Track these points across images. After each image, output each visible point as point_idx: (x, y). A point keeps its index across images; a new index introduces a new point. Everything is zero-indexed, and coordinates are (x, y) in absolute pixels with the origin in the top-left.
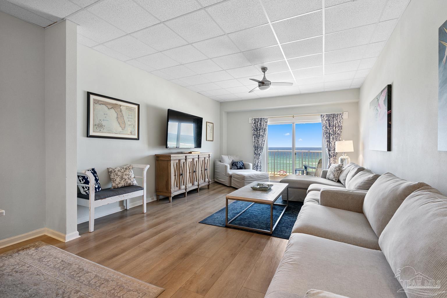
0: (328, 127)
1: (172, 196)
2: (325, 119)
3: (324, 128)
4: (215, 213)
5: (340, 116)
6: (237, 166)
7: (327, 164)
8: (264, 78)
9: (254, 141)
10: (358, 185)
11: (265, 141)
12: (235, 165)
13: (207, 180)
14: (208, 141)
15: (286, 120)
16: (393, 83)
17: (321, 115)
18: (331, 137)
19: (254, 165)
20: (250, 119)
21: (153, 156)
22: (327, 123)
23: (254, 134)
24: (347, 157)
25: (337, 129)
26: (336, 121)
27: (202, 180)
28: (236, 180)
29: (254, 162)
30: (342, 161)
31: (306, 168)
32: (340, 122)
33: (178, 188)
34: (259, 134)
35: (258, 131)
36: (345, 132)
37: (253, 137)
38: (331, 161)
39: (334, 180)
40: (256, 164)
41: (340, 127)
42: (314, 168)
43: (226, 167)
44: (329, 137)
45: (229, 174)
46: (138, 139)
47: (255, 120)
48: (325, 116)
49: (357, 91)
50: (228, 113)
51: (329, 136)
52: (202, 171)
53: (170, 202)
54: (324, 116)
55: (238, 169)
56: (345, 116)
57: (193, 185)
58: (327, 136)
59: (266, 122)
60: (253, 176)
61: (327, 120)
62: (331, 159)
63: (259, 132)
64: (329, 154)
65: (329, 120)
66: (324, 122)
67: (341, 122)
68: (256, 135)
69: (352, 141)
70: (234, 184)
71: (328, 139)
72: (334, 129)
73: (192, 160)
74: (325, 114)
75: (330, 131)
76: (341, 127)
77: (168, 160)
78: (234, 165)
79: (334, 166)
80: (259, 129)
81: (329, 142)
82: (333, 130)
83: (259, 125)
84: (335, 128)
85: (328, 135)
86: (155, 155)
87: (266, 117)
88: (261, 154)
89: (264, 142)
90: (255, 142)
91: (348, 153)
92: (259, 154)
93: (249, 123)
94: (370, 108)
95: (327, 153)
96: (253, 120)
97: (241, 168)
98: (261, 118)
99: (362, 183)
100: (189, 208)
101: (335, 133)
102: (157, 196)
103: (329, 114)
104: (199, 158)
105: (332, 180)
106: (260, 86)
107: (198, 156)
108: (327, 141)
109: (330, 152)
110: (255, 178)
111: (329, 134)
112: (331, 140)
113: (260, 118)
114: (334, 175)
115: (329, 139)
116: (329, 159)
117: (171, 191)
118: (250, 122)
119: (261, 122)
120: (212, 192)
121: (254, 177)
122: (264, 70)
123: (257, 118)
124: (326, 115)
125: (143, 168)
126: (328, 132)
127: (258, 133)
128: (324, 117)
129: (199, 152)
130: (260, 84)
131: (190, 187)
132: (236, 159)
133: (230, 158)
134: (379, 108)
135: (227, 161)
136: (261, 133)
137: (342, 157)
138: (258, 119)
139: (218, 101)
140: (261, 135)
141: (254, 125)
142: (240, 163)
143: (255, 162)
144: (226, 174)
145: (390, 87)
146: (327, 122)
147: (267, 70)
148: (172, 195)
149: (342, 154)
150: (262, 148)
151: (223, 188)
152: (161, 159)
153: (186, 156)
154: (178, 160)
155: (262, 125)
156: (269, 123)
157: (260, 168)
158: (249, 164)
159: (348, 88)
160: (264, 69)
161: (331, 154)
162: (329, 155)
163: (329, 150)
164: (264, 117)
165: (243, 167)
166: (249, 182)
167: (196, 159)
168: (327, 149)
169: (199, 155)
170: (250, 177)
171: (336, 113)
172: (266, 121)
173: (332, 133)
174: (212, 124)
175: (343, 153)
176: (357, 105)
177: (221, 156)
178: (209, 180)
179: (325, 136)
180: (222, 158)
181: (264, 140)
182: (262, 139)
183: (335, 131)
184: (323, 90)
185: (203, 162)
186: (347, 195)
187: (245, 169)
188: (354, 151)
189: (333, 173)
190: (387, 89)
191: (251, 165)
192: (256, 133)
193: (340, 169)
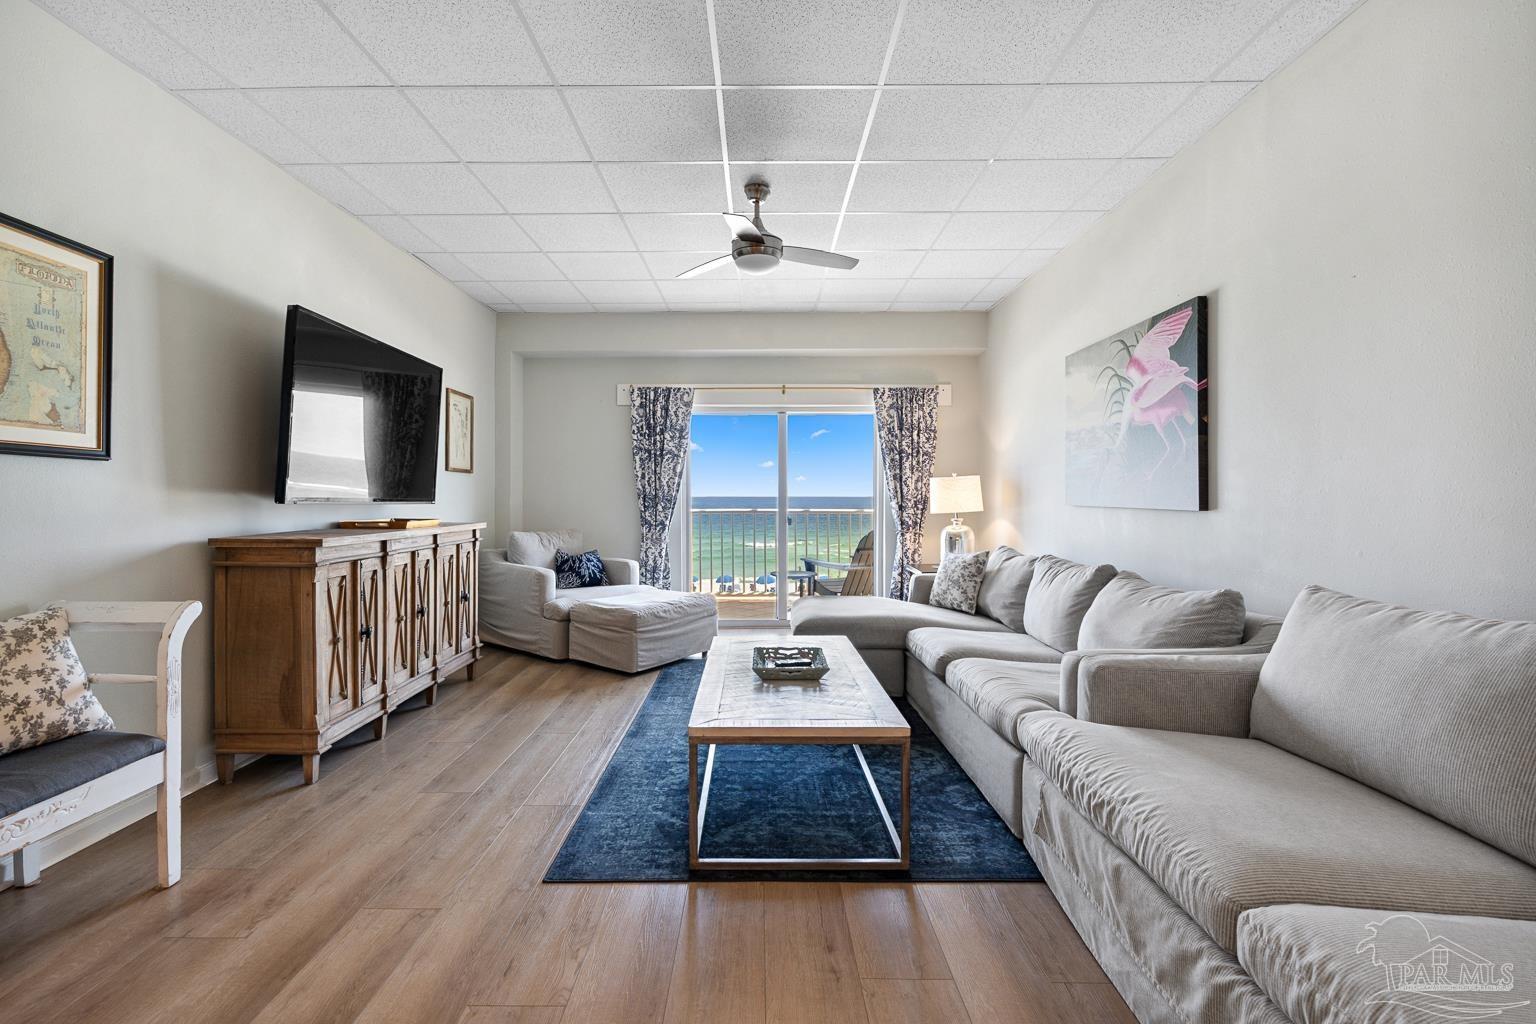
0: (898, 432)
1: (322, 751)
2: (887, 405)
3: (883, 434)
4: (588, 808)
5: (932, 396)
6: (578, 574)
7: (894, 553)
8: (757, 222)
9: (639, 474)
10: (1160, 629)
11: (681, 473)
12: (571, 569)
13: (466, 642)
14: (456, 470)
15: (759, 401)
16: (1216, 292)
17: (876, 391)
18: (907, 464)
19: (643, 564)
20: (623, 389)
21: (200, 546)
22: (891, 417)
23: (641, 449)
24: (965, 528)
25: (923, 439)
26: (921, 413)
27: (446, 645)
28: (596, 631)
29: (643, 555)
31: (810, 567)
32: (931, 417)
33: (349, 701)
34: (662, 449)
35: (658, 438)
37: (637, 458)
38: (908, 542)
39: (964, 607)
40: (651, 562)
41: (931, 431)
42: (842, 567)
43: (541, 579)
44: (901, 464)
45: (556, 609)
46: (104, 451)
47: (643, 392)
48: (887, 393)
49: (981, 320)
50: (529, 361)
51: (901, 458)
52: (446, 604)
53: (308, 782)
54: (883, 394)
55: (584, 585)
56: (945, 397)
57: (412, 675)
58: (892, 460)
59: (688, 405)
60: (665, 612)
61: (891, 407)
62: (908, 536)
63: (662, 442)
64: (901, 520)
65: (899, 409)
66: (884, 413)
67: (934, 415)
68: (649, 451)
69: (978, 477)
70: (585, 647)
71: (898, 471)
72: (915, 437)
73: (408, 561)
74: (887, 387)
75: (904, 443)
76: (935, 431)
77: (299, 568)
78: (568, 569)
79: (956, 559)
80: (658, 430)
81: (899, 478)
82: (912, 440)
83: (659, 414)
84: (918, 435)
85: (897, 457)
86: (211, 541)
87: (687, 386)
88: (667, 523)
89: (680, 477)
90: (643, 475)
91: (966, 517)
92: (662, 523)
93: (619, 403)
94: (1068, 373)
95: (895, 516)
96: (636, 392)
97: (595, 582)
98: (669, 390)
99: (1173, 621)
100: (437, 798)
101: (918, 452)
102: (221, 759)
103: (898, 386)
104: (435, 551)
105: (954, 610)
106: (740, 254)
107: (431, 539)
108: (895, 477)
109: (905, 514)
110: (672, 620)
111: (900, 453)
112: (908, 472)
113: (664, 386)
114: (965, 592)
115: (901, 469)
116: (902, 535)
117: (314, 723)
118: (623, 399)
119: (667, 401)
120: (501, 695)
121: (667, 615)
122: (757, 191)
123: (653, 386)
124: (890, 390)
125: (162, 625)
126: (897, 445)
127: (655, 443)
128: (885, 397)
129: (436, 522)
130: (743, 244)
131: (403, 686)
132: (571, 546)
133: (546, 542)
134: (1133, 374)
135: (537, 554)
136: (670, 446)
137: (950, 530)
138: (655, 390)
139: (488, 306)
140: (670, 452)
141: (641, 411)
142: (589, 560)
143: (647, 556)
144: (542, 610)
145: (1203, 305)
146: (893, 412)
147: (768, 197)
148: (323, 746)
149: (946, 519)
150: (671, 502)
151: (535, 670)
152: (253, 559)
153: (384, 544)
154: (348, 565)
155: (672, 412)
156: (697, 408)
157: (665, 578)
158: (627, 564)
159: (958, 307)
160: (757, 189)
161: (907, 520)
162: (902, 524)
163: (901, 508)
164: (677, 386)
165: (603, 576)
166: (657, 634)
167: (427, 554)
168: (894, 504)
169: (435, 536)
170: (656, 616)
171: (920, 387)
172: (686, 397)
173: (910, 451)
174: (468, 402)
175: (952, 515)
177: (512, 538)
178: (474, 643)
179: (888, 460)
180: (513, 542)
181: (678, 470)
182: (672, 465)
183: (918, 443)
184: (885, 307)
185: (450, 564)
187: (611, 583)
188: (981, 509)
189: (956, 583)
190: (1189, 312)
191: (635, 565)
192: (646, 443)
193: (979, 571)
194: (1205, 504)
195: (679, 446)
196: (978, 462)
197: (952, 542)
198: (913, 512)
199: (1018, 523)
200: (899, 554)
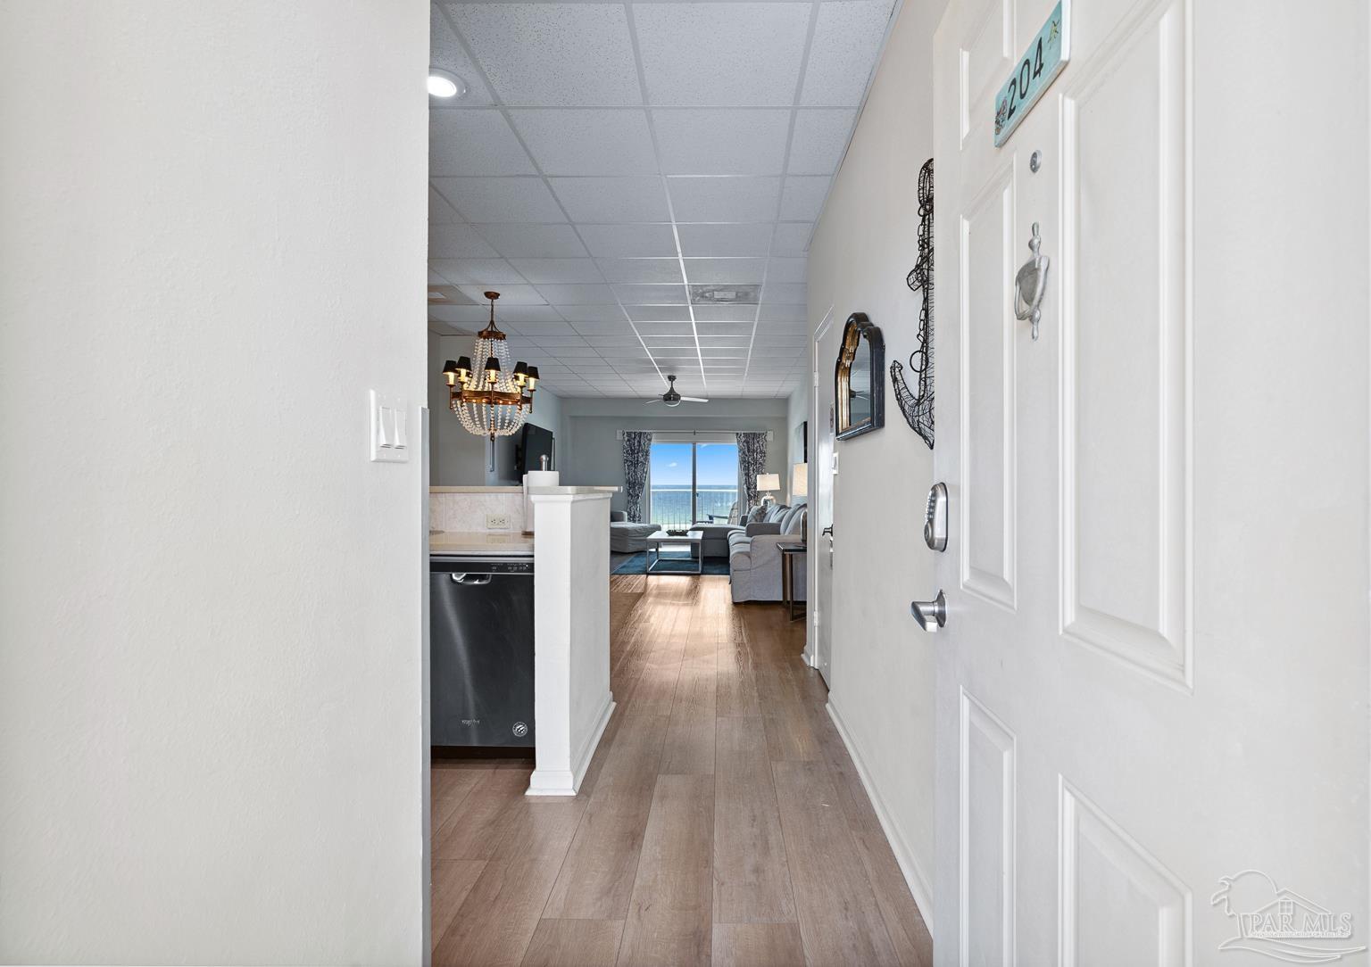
0: (747, 453)
3: (740, 454)
5: (763, 436)
8: (672, 388)
11: (647, 472)
17: (737, 434)
18: (751, 469)
20: (619, 433)
22: (744, 447)
23: (628, 461)
24: (772, 497)
25: (759, 456)
26: (758, 445)
30: (766, 502)
31: (711, 518)
32: (763, 446)
34: (638, 461)
35: (636, 455)
36: (770, 460)
37: (626, 465)
44: (748, 468)
47: (629, 434)
49: (784, 402)
50: (574, 418)
51: (748, 466)
56: (770, 437)
58: (745, 466)
59: (650, 440)
61: (744, 441)
62: (751, 501)
63: (638, 457)
64: (748, 494)
65: (748, 443)
66: (741, 445)
68: (631, 462)
69: (777, 475)
72: (755, 456)
74: (742, 432)
75: (750, 459)
76: (764, 453)
79: (755, 508)
80: (636, 452)
81: (747, 475)
83: (636, 444)
84: (757, 455)
87: (649, 431)
89: (646, 474)
90: (629, 472)
91: (772, 492)
92: (638, 495)
95: (746, 492)
96: (626, 434)
98: (641, 433)
101: (756, 463)
103: (747, 432)
109: (750, 492)
111: (748, 464)
112: (752, 472)
113: (638, 431)
115: (748, 471)
116: (749, 501)
118: (619, 437)
119: (640, 438)
123: (633, 431)
124: (743, 434)
126: (747, 459)
127: (634, 458)
128: (741, 437)
136: (641, 459)
138: (635, 433)
140: (641, 462)
141: (628, 443)
145: (805, 423)
146: (745, 444)
149: (765, 493)
150: (642, 485)
155: (642, 444)
156: (654, 442)
157: (639, 519)
158: (622, 513)
159: (773, 397)
160: (672, 378)
161: (751, 494)
162: (749, 496)
163: (749, 489)
164: (645, 431)
168: (745, 487)
171: (757, 432)
172: (648, 437)
173: (753, 462)
175: (766, 491)
176: (784, 421)
179: (742, 467)
181: (645, 471)
182: (642, 468)
183: (757, 458)
184: (741, 397)
186: (772, 525)
187: (615, 521)
189: (754, 517)
191: (626, 514)
192: (630, 457)
195: (646, 459)
196: (780, 468)
197: (766, 504)
198: (752, 491)
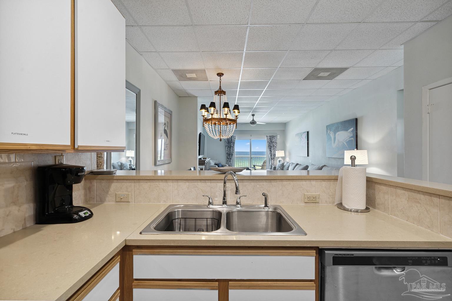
0: (270, 143)
3: (268, 143)
5: (276, 137)
8: (253, 120)
9: (227, 150)
15: (247, 138)
17: (267, 136)
18: (272, 148)
19: (228, 164)
24: (281, 159)
25: (275, 144)
26: (274, 140)
31: (254, 166)
32: (276, 140)
34: (231, 146)
35: (230, 144)
36: (279, 145)
37: (226, 147)
42: (261, 166)
44: (271, 148)
49: (285, 125)
56: (278, 137)
58: (270, 148)
61: (269, 139)
62: (272, 160)
65: (271, 139)
69: (283, 151)
72: (273, 144)
74: (269, 135)
75: (271, 145)
76: (277, 143)
81: (271, 151)
83: (230, 140)
87: (235, 135)
91: (282, 157)
92: (231, 158)
94: (296, 137)
98: (232, 136)
101: (274, 146)
114: (281, 168)
119: (232, 138)
132: (217, 162)
133: (214, 161)
134: (302, 139)
137: (279, 159)
149: (279, 158)
150: (232, 155)
155: (232, 141)
156: (236, 139)
158: (226, 165)
159: (281, 123)
160: (253, 115)
162: (271, 158)
163: (271, 156)
168: (270, 155)
171: (274, 135)
172: (235, 137)
175: (279, 157)
181: (233, 149)
188: (284, 156)
190: (307, 133)
192: (228, 145)
193: (283, 165)
194: (308, 156)
195: (234, 145)
196: (284, 148)
197: (279, 161)
198: (273, 157)
199: (290, 158)
200: (271, 164)
